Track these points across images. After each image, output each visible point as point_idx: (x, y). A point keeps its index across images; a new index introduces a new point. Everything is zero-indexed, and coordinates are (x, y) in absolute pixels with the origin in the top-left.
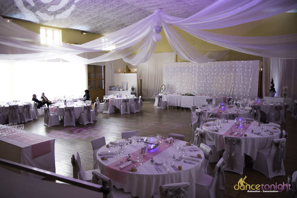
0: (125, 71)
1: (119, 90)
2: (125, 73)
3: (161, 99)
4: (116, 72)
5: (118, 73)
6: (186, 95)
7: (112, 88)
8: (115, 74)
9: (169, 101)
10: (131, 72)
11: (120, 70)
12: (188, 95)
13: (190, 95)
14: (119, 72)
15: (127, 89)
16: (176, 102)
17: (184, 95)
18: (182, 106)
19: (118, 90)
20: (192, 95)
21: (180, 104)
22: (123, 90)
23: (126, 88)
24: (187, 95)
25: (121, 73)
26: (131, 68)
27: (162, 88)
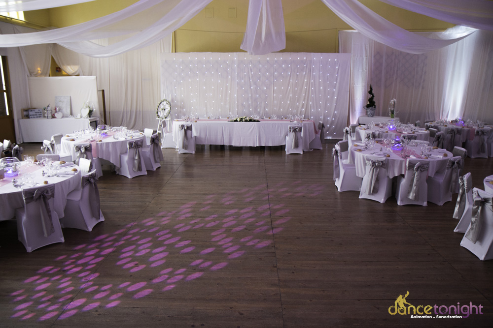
0: (49, 71)
1: (53, 117)
2: (49, 76)
3: (189, 132)
4: (32, 73)
5: (36, 75)
6: (241, 120)
7: (31, 113)
8: (31, 78)
9: (203, 136)
10: (64, 73)
11: (39, 69)
12: (246, 121)
13: (250, 121)
14: (38, 73)
15: (71, 114)
16: (219, 137)
17: (236, 121)
18: (233, 144)
19: (50, 115)
20: (254, 121)
21: (230, 140)
22: (63, 117)
23: (69, 112)
24: (243, 120)
25: (41, 74)
26: (63, 65)
27: (162, 107)
